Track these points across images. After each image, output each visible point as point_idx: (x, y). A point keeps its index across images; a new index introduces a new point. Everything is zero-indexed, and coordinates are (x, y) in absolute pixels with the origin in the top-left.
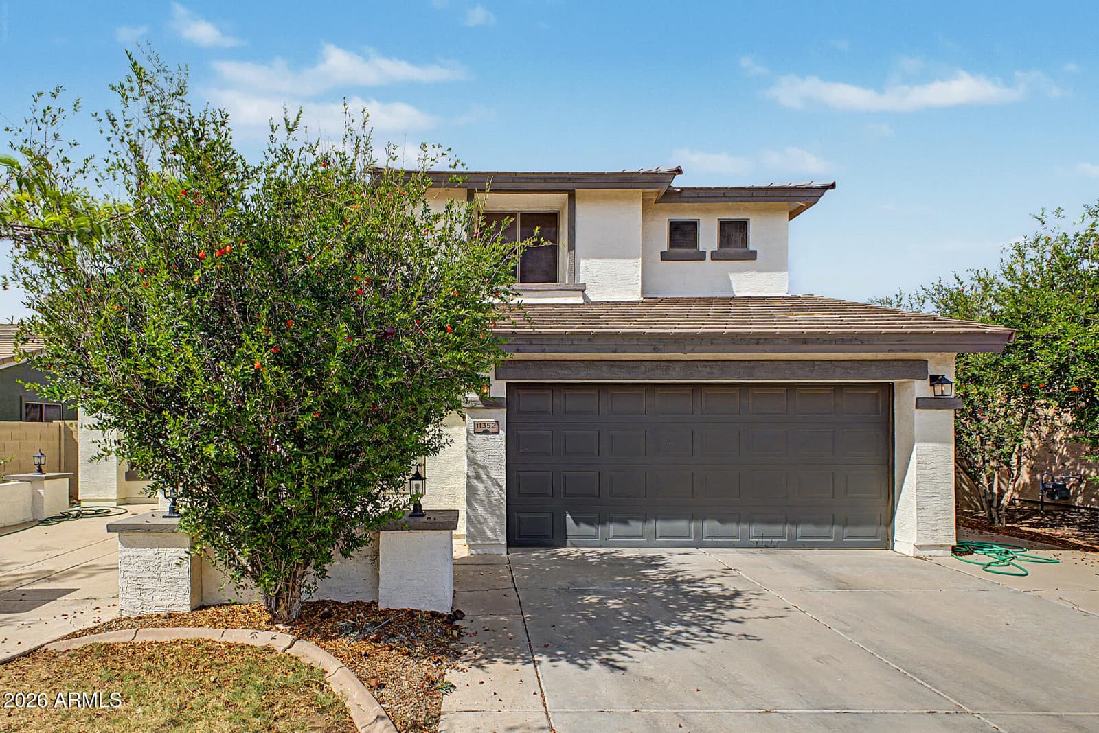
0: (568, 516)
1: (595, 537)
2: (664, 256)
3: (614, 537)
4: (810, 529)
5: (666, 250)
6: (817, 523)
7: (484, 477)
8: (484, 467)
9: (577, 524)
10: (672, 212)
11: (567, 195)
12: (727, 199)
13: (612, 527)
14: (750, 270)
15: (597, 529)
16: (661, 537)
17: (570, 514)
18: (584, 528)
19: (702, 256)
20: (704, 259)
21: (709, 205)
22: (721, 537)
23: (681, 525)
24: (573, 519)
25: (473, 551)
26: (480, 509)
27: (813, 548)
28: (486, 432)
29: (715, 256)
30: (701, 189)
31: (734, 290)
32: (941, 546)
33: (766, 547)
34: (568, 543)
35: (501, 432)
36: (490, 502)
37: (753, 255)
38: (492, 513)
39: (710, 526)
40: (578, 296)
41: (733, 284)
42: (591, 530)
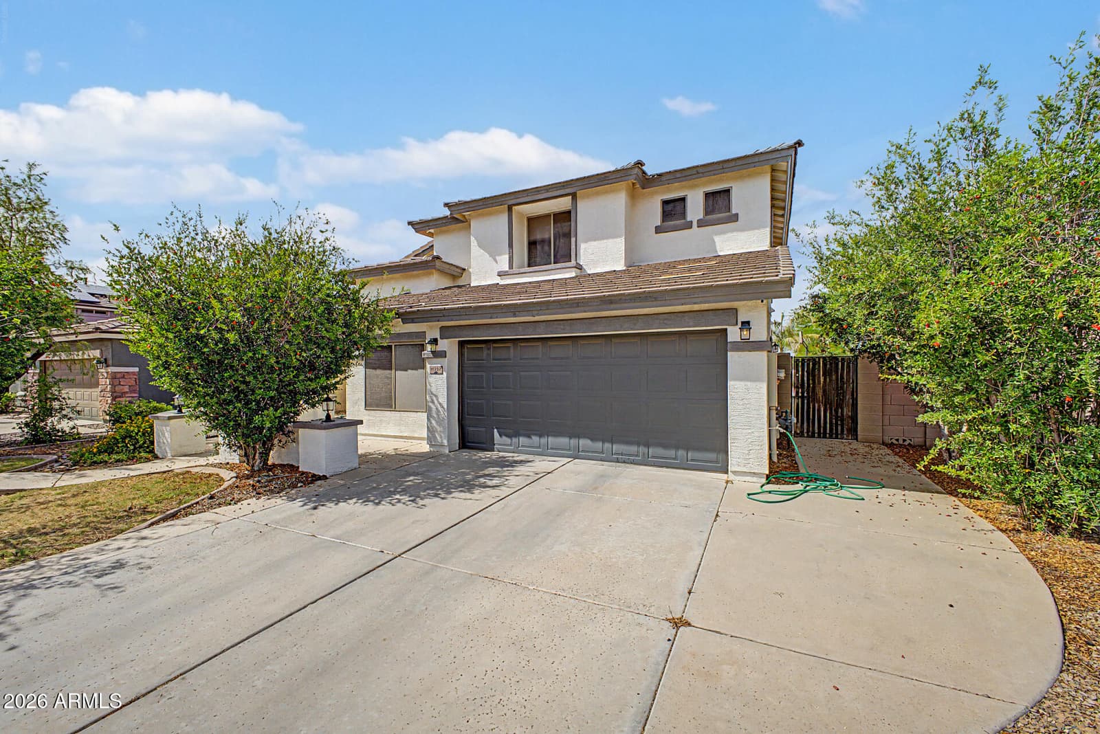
0: (495, 430)
1: (511, 445)
2: (658, 230)
3: (522, 446)
4: (660, 451)
5: (659, 224)
6: (665, 446)
7: (436, 402)
8: (436, 396)
9: (501, 436)
10: (664, 193)
11: (571, 197)
12: (701, 175)
13: (521, 439)
14: (733, 231)
15: (512, 440)
16: (551, 448)
17: (497, 428)
18: (506, 440)
19: (689, 226)
20: (691, 227)
21: (691, 182)
22: (593, 452)
23: (564, 441)
24: (498, 432)
25: (432, 449)
26: (433, 422)
27: (662, 467)
28: (436, 373)
29: (701, 224)
30: (676, 171)
31: (718, 250)
32: (754, 473)
33: (624, 462)
34: (495, 449)
35: (444, 373)
36: (439, 418)
37: (735, 218)
38: (440, 425)
39: (584, 443)
40: (572, 272)
41: (717, 244)
42: (507, 440)
